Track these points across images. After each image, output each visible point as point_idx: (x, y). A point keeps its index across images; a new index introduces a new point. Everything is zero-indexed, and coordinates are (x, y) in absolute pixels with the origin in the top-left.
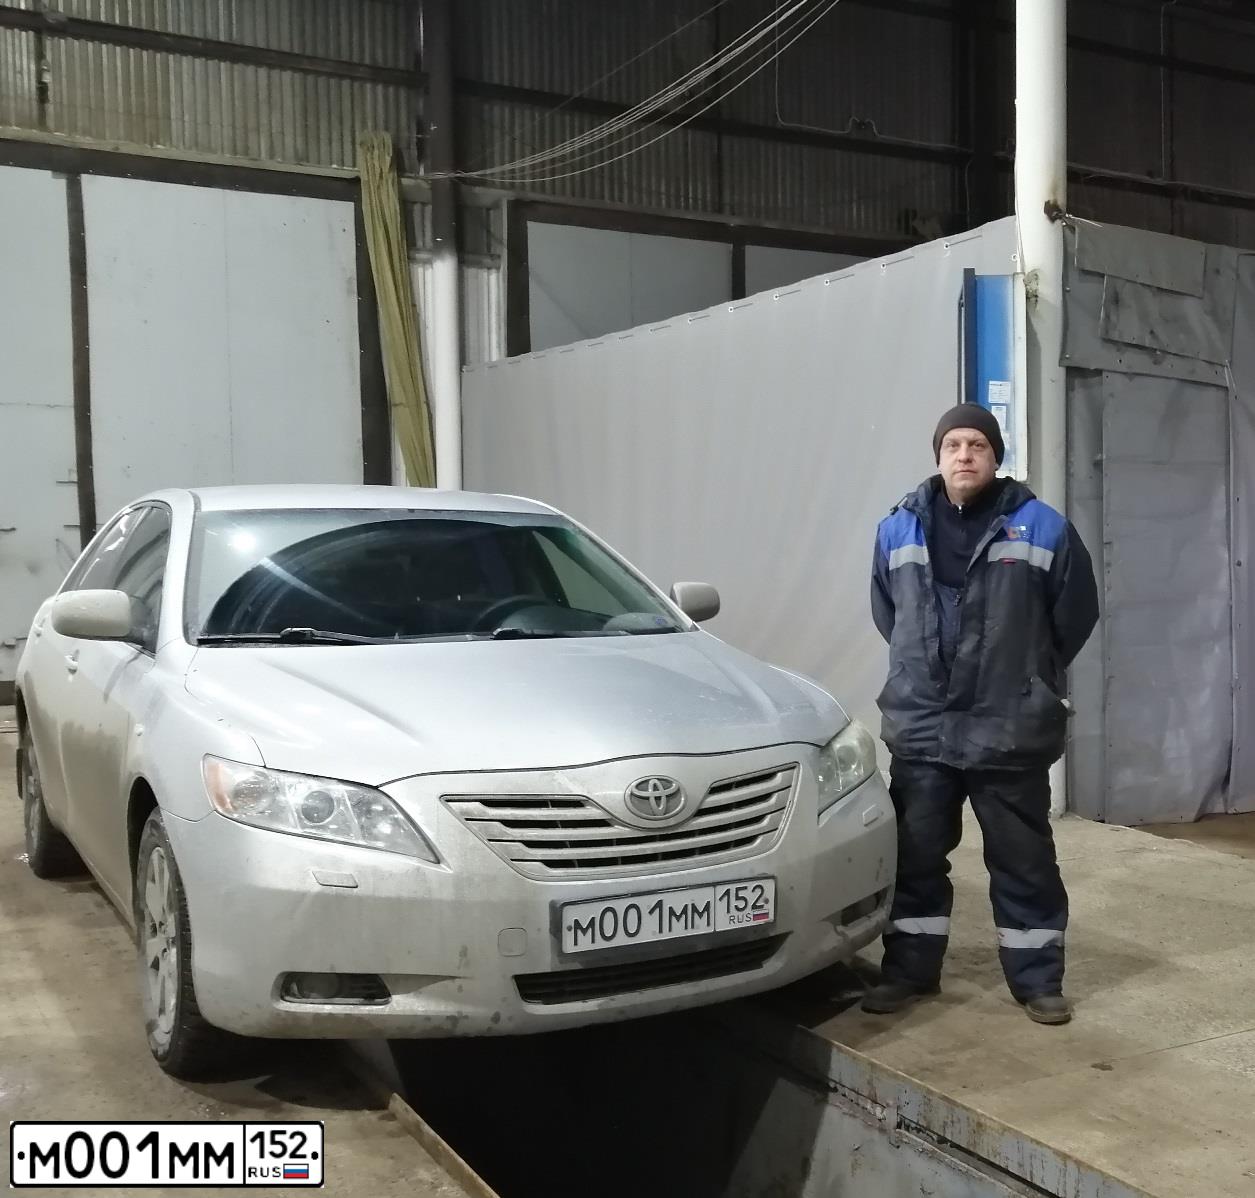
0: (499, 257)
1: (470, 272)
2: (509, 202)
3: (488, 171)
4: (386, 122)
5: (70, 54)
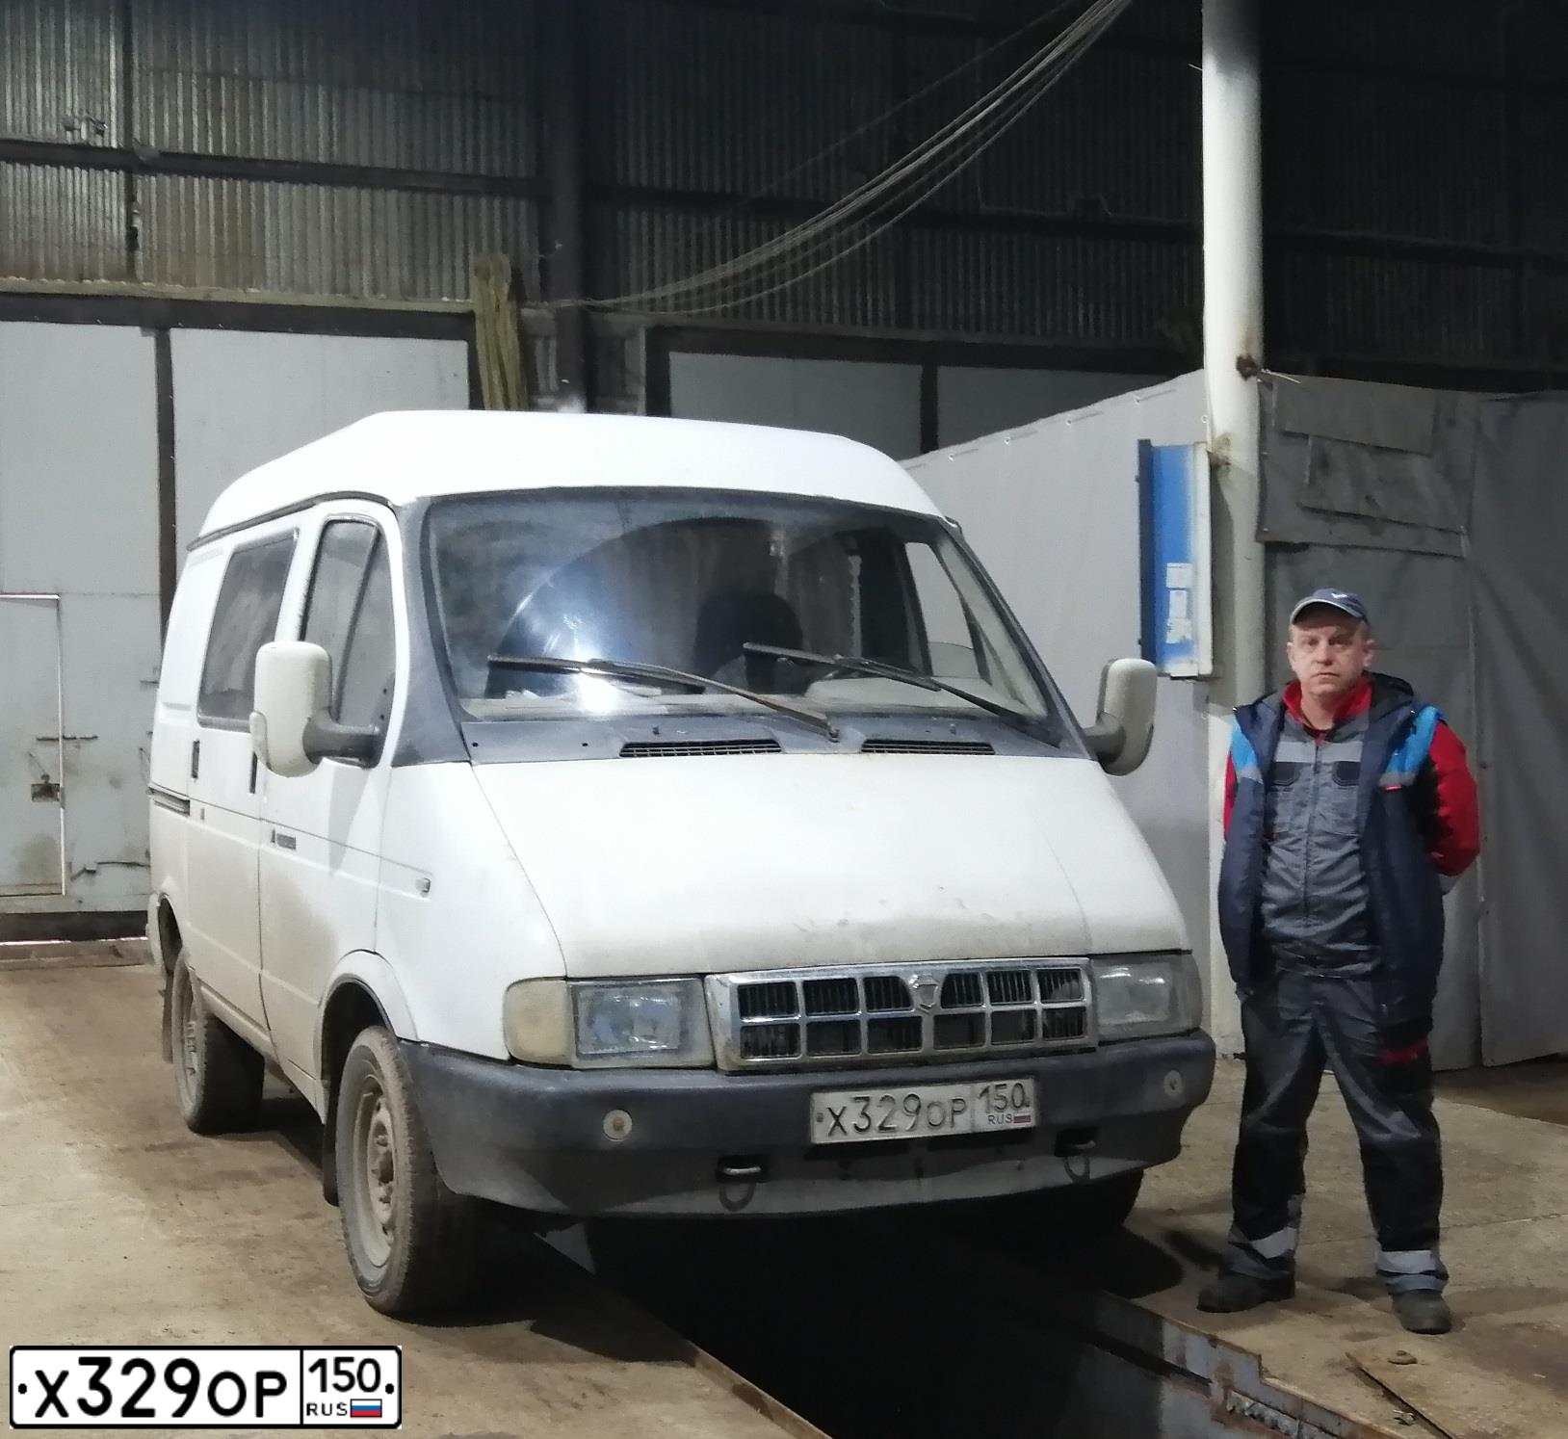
0: (635, 397)
2: (647, 329)
3: (623, 300)
4: (505, 240)
5: (160, 193)
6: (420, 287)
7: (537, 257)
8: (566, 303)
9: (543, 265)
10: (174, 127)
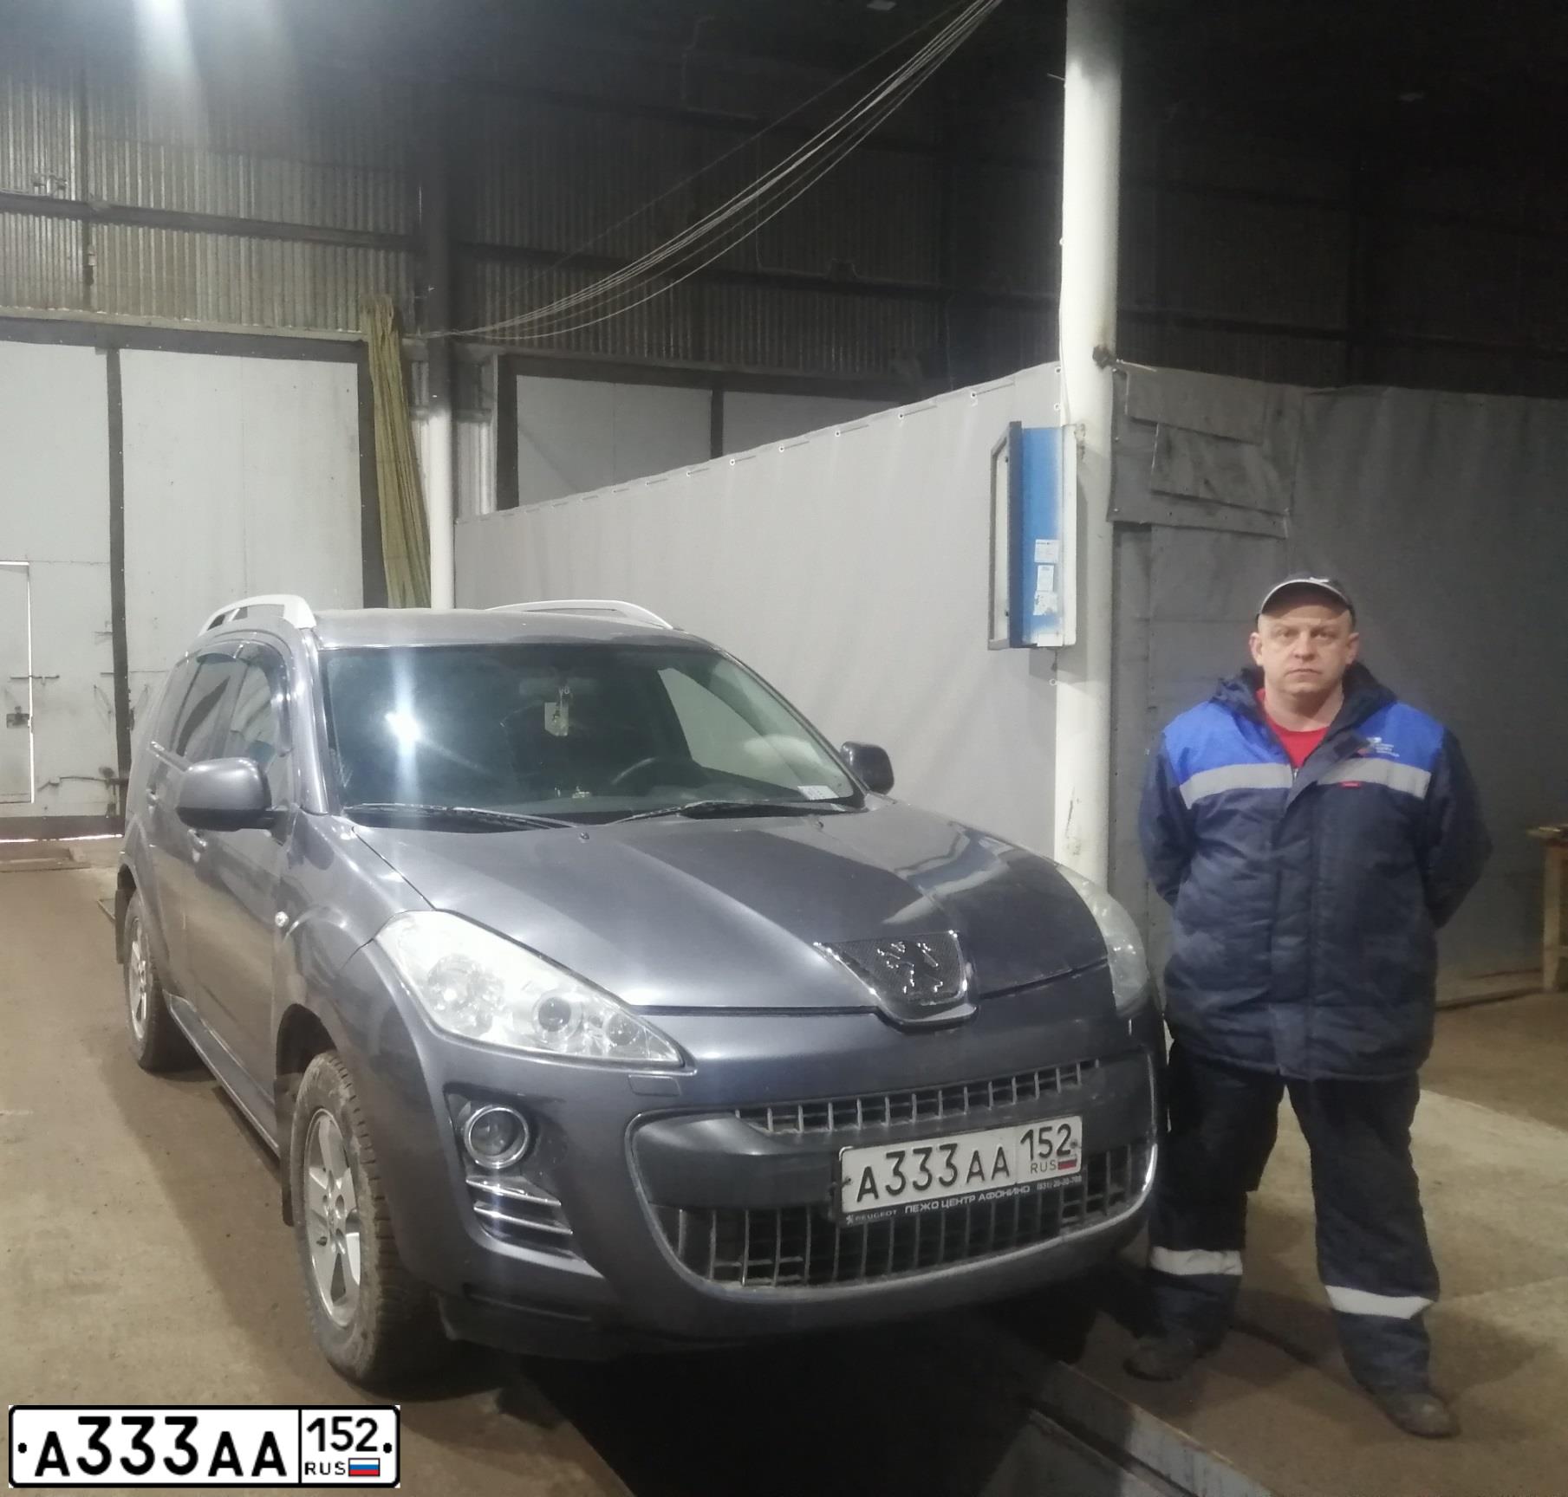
0: (489, 410)
1: (463, 427)
2: (499, 357)
3: (480, 330)
4: (387, 283)
5: (111, 239)
6: (320, 320)
7: (413, 298)
8: (436, 334)
9: (418, 304)
10: (122, 186)
